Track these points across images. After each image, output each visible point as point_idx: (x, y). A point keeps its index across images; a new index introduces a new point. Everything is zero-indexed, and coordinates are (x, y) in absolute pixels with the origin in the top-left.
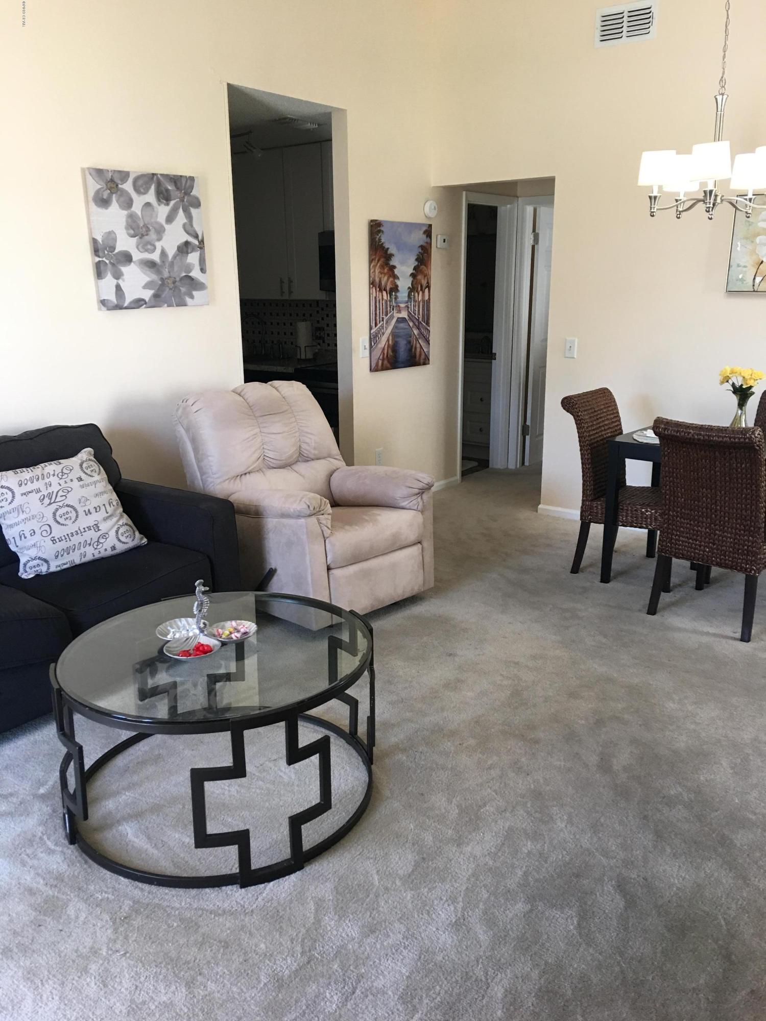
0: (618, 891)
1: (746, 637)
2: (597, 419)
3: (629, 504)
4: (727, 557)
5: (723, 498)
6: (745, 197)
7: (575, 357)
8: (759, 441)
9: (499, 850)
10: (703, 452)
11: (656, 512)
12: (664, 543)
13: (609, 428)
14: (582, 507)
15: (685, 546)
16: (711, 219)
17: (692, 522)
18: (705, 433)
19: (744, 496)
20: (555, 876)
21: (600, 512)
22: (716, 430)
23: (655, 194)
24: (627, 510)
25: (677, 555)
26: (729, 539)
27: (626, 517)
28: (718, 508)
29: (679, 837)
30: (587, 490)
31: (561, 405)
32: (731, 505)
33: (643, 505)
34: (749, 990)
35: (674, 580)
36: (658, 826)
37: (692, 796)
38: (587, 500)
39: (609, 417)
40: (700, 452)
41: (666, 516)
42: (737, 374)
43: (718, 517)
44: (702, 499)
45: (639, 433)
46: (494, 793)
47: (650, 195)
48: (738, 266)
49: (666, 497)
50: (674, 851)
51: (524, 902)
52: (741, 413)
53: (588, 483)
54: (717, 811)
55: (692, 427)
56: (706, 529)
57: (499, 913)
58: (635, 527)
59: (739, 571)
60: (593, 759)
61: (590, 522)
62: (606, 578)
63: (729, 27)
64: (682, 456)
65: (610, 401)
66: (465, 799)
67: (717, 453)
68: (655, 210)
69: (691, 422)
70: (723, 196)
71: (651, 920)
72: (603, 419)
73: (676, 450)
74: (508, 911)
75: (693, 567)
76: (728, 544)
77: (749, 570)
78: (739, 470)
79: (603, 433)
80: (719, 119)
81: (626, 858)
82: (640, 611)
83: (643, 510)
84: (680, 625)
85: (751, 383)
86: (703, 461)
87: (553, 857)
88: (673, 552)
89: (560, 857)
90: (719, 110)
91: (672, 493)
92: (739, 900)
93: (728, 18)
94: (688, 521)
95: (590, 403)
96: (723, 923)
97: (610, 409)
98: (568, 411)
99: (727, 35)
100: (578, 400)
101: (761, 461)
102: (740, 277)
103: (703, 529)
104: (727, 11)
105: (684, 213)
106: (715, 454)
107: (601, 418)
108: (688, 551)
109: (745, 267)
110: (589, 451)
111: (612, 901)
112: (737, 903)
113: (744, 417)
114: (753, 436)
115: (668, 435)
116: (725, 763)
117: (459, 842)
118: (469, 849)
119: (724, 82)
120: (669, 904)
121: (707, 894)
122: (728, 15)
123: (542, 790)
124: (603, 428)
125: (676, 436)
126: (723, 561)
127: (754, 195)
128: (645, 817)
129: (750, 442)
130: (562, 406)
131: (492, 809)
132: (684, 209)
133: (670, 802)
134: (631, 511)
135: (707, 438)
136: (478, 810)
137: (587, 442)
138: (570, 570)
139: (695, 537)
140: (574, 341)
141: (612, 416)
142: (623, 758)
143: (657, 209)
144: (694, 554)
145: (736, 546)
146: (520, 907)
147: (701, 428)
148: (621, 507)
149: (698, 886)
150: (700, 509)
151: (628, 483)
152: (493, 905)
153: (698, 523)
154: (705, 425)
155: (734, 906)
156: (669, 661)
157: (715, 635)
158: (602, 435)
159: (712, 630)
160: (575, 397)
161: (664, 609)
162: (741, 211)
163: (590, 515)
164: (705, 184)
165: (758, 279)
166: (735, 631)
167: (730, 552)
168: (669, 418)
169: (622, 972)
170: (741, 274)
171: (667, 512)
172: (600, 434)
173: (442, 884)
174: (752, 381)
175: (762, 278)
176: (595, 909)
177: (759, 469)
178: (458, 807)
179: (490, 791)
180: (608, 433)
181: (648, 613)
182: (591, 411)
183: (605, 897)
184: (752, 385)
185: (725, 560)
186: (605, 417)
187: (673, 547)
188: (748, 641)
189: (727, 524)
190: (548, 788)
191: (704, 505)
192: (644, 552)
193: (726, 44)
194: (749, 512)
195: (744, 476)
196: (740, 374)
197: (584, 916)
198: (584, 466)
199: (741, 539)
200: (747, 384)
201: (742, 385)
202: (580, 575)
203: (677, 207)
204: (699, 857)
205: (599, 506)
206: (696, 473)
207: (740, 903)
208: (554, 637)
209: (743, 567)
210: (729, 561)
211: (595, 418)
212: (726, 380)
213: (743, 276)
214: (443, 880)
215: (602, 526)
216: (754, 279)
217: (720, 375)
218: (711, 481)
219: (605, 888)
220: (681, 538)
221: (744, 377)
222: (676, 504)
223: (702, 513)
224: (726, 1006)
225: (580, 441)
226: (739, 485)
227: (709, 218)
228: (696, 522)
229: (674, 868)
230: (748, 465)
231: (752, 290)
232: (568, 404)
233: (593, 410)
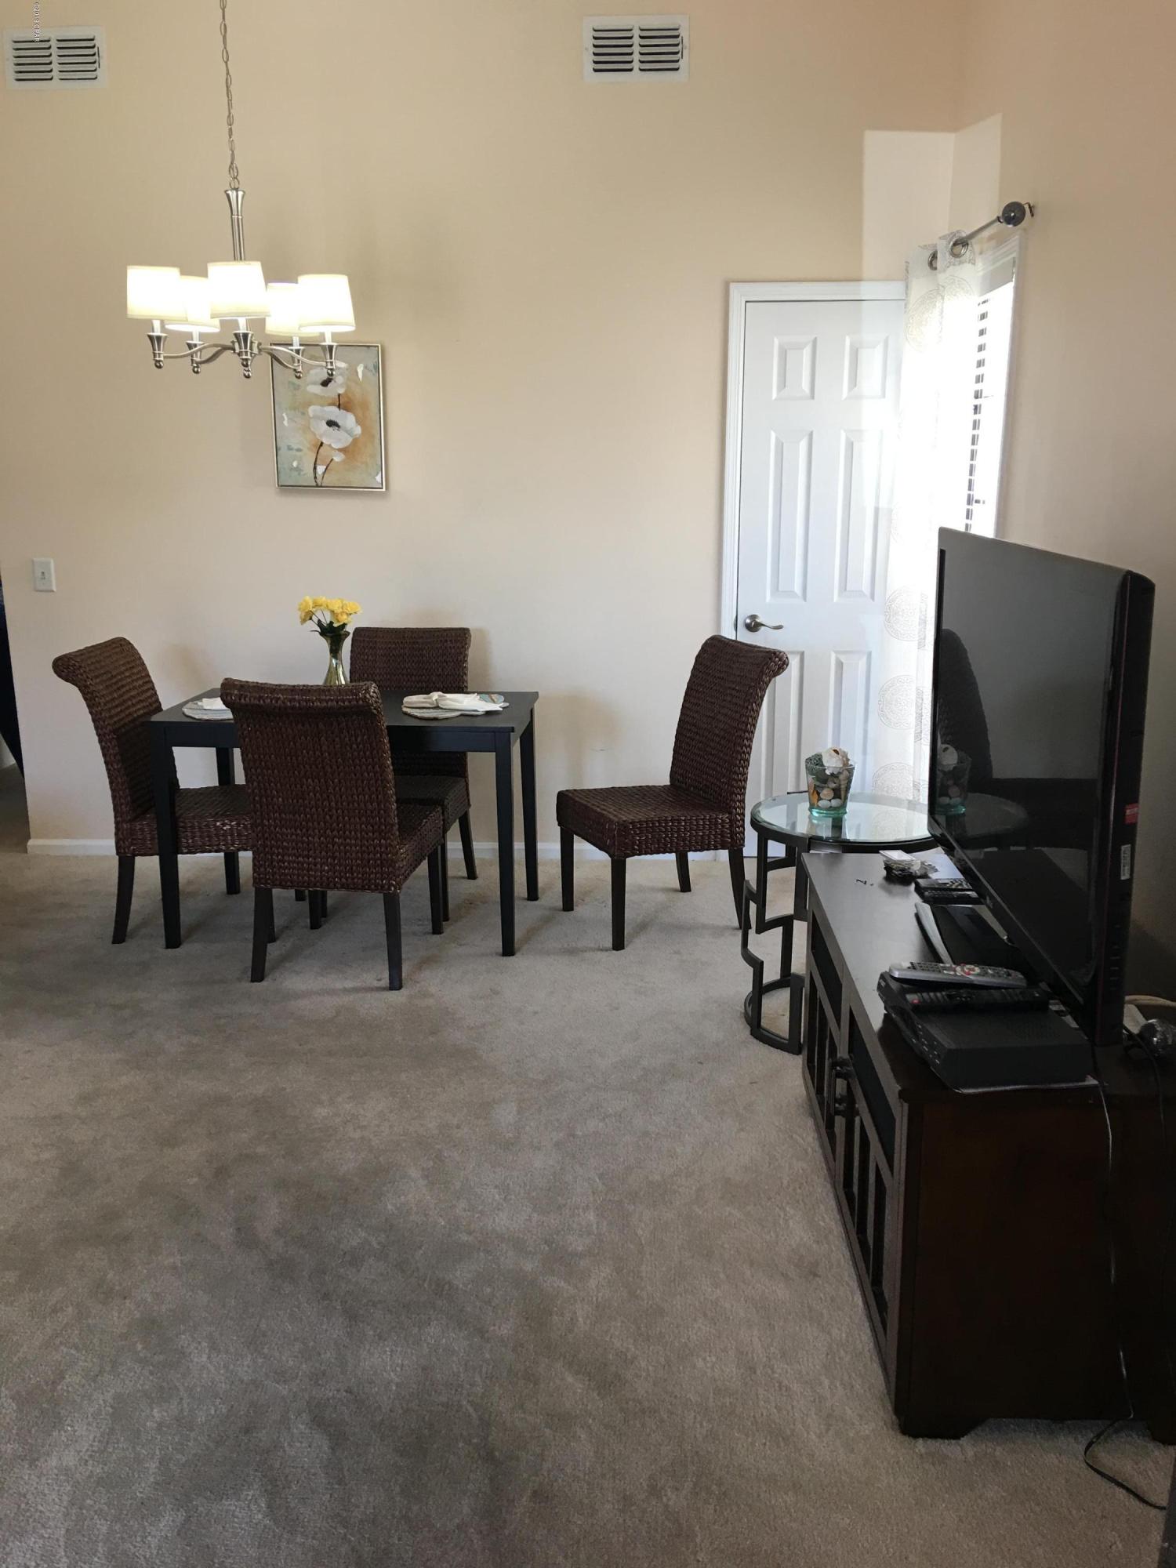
0: (315, 1427)
1: (396, 984)
2: (118, 689)
3: (194, 817)
4: (355, 874)
5: (337, 789)
6: (291, 348)
7: (55, 590)
8: (376, 702)
9: (107, 1443)
10: (300, 726)
11: (238, 824)
12: (262, 869)
13: (138, 703)
14: (116, 834)
15: (294, 868)
16: (248, 377)
17: (299, 832)
18: (300, 697)
19: (365, 782)
20: (212, 1445)
21: (148, 836)
22: (316, 691)
23: (157, 333)
24: (193, 827)
25: (284, 883)
26: (353, 848)
27: (193, 837)
28: (333, 804)
29: (379, 1306)
30: (122, 804)
31: (52, 671)
32: (350, 798)
33: (216, 816)
34: (529, 1493)
35: (278, 922)
36: (346, 1302)
37: (382, 1237)
38: (123, 821)
39: (136, 684)
40: (296, 725)
41: (259, 828)
42: (322, 608)
43: (334, 817)
44: (309, 795)
45: (190, 705)
46: (73, 1351)
47: (151, 334)
48: (290, 448)
49: (254, 799)
50: (378, 1331)
51: (172, 1510)
52: (336, 664)
53: (121, 793)
54: (420, 1248)
55: (280, 690)
56: (320, 839)
57: (135, 1547)
58: (210, 851)
59: (373, 891)
60: (226, 1234)
61: (134, 856)
62: (173, 940)
63: (231, 88)
64: (270, 735)
65: (132, 658)
66: (24, 1380)
67: (321, 725)
68: (162, 359)
69: (276, 683)
70: (260, 344)
71: (372, 1450)
72: (127, 688)
73: (260, 726)
74: (149, 1538)
75: (299, 897)
76: (354, 855)
77: (386, 887)
78: (354, 746)
79: (132, 710)
80: (236, 226)
81: (313, 1370)
82: (239, 980)
83: (218, 824)
84: (303, 987)
85: (344, 619)
86: (303, 738)
87: (201, 1417)
88: (276, 879)
89: (213, 1412)
90: (235, 212)
91: (263, 791)
92: (481, 1366)
93: (228, 74)
94: (293, 830)
95: (103, 664)
96: (471, 1410)
97: (135, 671)
98: (67, 680)
99: (230, 101)
100: (82, 661)
101: (381, 729)
102: (295, 464)
103: (316, 839)
104: (226, 63)
105: (203, 365)
106: (318, 727)
107: (123, 686)
108: (298, 875)
109: (299, 450)
110: (114, 742)
111: (310, 1446)
112: (480, 1372)
113: (341, 669)
114: (368, 696)
115: (247, 705)
116: (414, 1173)
117: (32, 1457)
118: (53, 1462)
119: (235, 170)
120: (392, 1414)
121: (439, 1376)
122: (228, 70)
123: (155, 1314)
124: (130, 703)
125: (258, 705)
126: (349, 880)
127: (301, 345)
128: (326, 1296)
129: (365, 704)
130: (56, 672)
131: (77, 1379)
132: (204, 359)
133: (355, 1259)
134: (200, 828)
135: (305, 703)
136: (53, 1390)
137: (109, 728)
138: (111, 939)
139: (306, 853)
140: (49, 563)
141: (141, 682)
142: (272, 1213)
143: (165, 357)
144: (309, 877)
145: (366, 856)
146: (168, 1521)
147: (293, 689)
148: (182, 824)
149: (424, 1369)
150: (308, 810)
151: (182, 786)
152: (122, 1538)
153: (307, 831)
154: (298, 686)
155: (478, 1379)
156: (300, 1045)
157: (356, 990)
158: (130, 714)
159: (349, 984)
160: (76, 656)
161: (274, 968)
162: (287, 367)
163: (133, 844)
164: (236, 324)
165: (320, 469)
166: (379, 978)
167: (358, 865)
168: (243, 679)
169: (353, 1550)
170: (294, 461)
171: (258, 821)
172: (127, 712)
173: (21, 1542)
174: (345, 617)
175: (325, 467)
176: (287, 1471)
177: (380, 741)
178: (13, 1399)
179: (65, 1350)
180: (139, 709)
181: (252, 981)
182: (104, 677)
183: (298, 1444)
184: (346, 622)
185: (353, 879)
186: (128, 684)
187: (276, 873)
188: (400, 987)
189: (348, 826)
190: (164, 1308)
191: (313, 803)
192: (223, 886)
193: (230, 113)
194: (375, 804)
195: (361, 753)
196: (327, 606)
197: (274, 1488)
198: (110, 767)
199: (371, 845)
200: (338, 621)
201: (331, 623)
202: (130, 944)
203: (192, 356)
204: (414, 1326)
205: (146, 827)
206: (294, 758)
207: (484, 1370)
208: (113, 1055)
209: (378, 883)
210: (359, 879)
211: (115, 687)
212: (309, 616)
213: (299, 464)
214: (21, 1535)
215: (156, 858)
216: (315, 468)
217: (300, 609)
218: (317, 768)
219: (295, 1431)
220: (286, 858)
221: (332, 612)
222: (271, 807)
223: (312, 816)
224: (507, 1532)
225: (96, 728)
226: (358, 767)
227: (245, 375)
228: (304, 830)
229: (384, 1357)
230: (365, 737)
231: (315, 484)
232: (66, 667)
233: (110, 675)
